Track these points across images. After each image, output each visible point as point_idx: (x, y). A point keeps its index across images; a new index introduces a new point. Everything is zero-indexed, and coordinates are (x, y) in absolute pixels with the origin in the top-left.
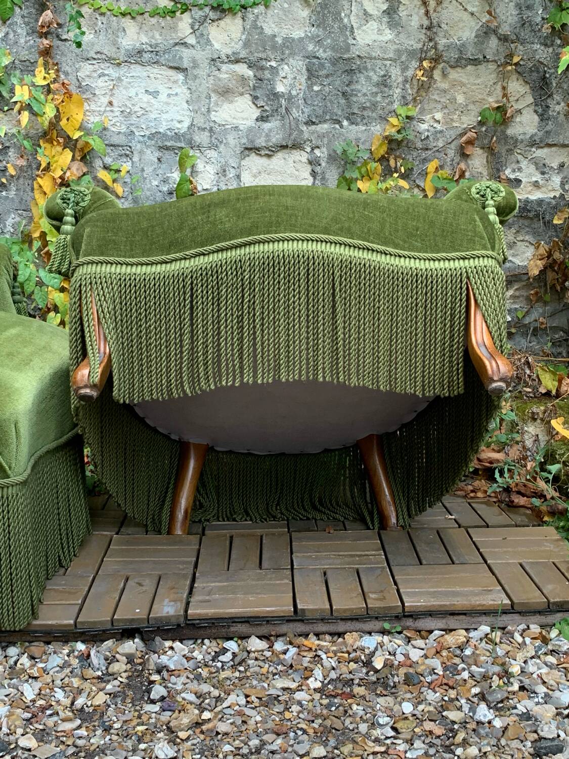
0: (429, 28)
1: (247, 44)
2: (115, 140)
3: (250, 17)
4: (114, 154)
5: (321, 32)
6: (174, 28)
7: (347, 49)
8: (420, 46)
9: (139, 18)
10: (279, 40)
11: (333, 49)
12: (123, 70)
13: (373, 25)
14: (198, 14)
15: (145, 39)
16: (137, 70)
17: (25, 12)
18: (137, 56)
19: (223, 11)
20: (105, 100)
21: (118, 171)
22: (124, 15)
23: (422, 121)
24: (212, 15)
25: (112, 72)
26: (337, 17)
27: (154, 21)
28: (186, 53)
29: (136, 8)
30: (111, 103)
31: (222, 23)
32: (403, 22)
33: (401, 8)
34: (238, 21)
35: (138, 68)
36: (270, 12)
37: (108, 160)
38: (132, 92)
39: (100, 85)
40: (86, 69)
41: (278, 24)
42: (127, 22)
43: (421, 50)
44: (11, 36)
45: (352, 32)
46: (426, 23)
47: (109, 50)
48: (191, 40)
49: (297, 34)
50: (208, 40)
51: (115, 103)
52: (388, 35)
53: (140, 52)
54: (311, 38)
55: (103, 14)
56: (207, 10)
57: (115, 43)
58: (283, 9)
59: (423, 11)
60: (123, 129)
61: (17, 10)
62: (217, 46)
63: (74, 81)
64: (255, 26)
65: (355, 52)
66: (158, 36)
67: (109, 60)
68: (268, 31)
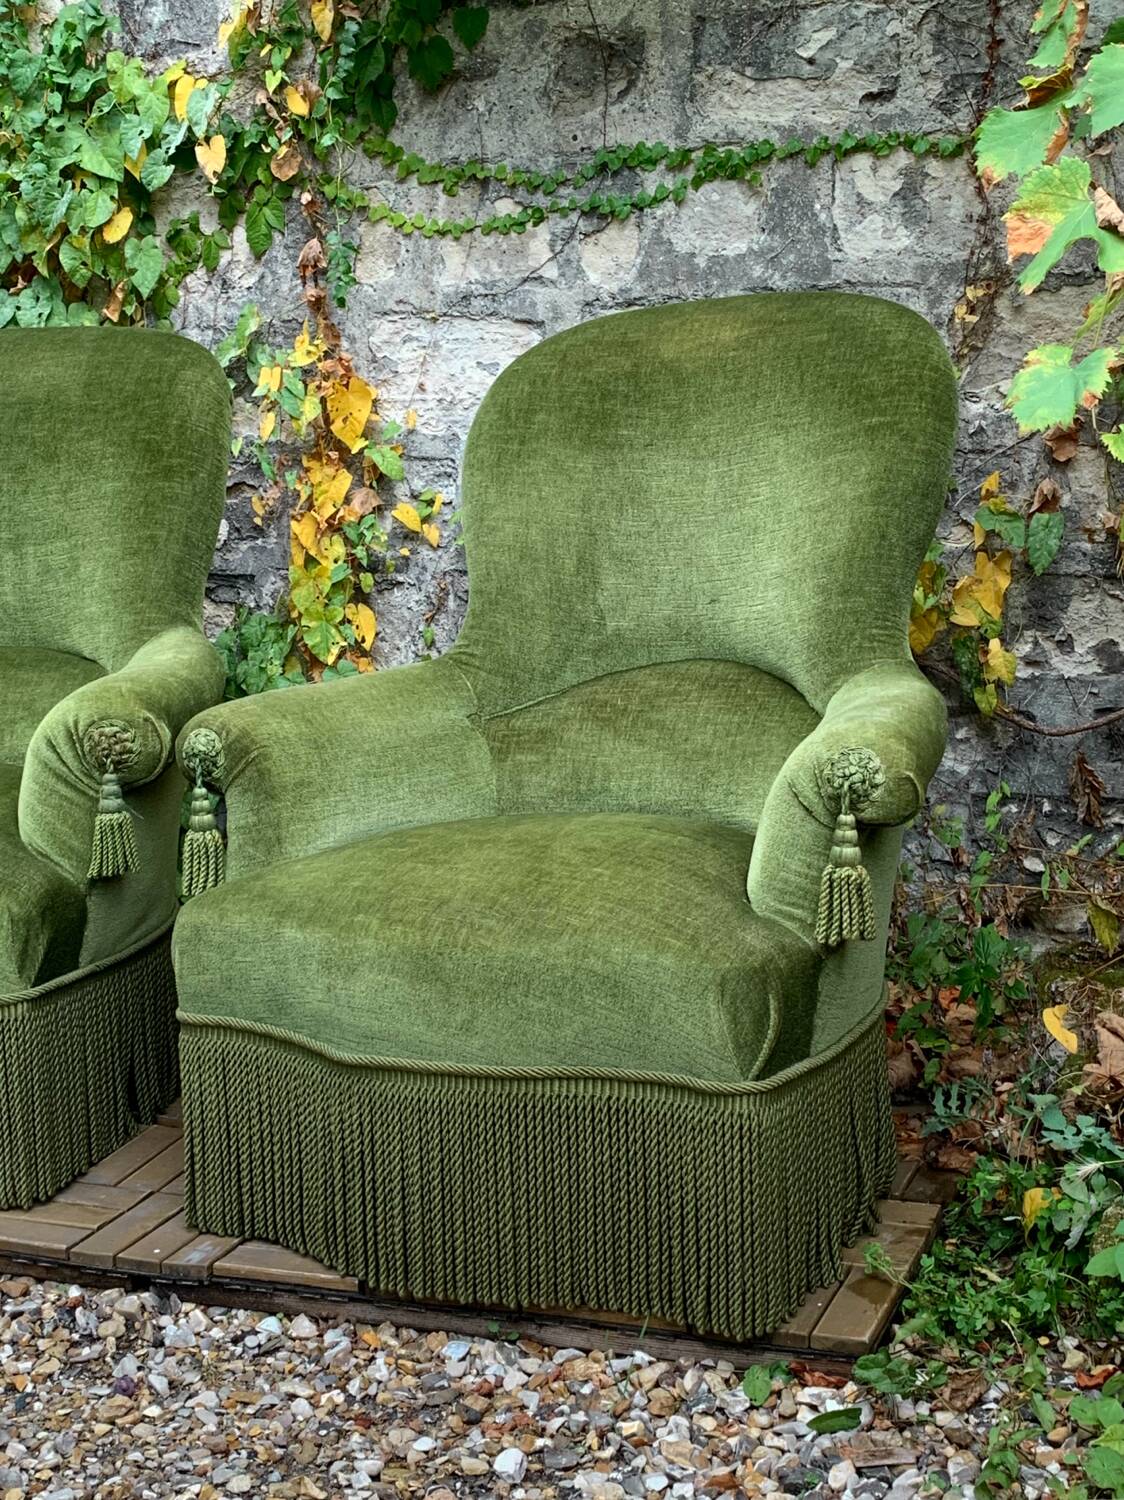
0: (983, 221)
1: (644, 273)
2: (429, 449)
3: (650, 223)
4: (429, 472)
5: (777, 242)
6: (521, 252)
7: (826, 270)
8: (965, 254)
9: (466, 238)
10: (701, 262)
11: (799, 271)
12: (441, 331)
13: (876, 221)
14: (558, 224)
15: (474, 274)
16: (464, 328)
17: (289, 239)
18: (462, 304)
19: (603, 217)
20: (412, 382)
21: (430, 503)
22: (442, 233)
23: (974, 398)
24: (583, 225)
25: (423, 332)
26: (807, 212)
27: (489, 241)
28: (541, 295)
29: (461, 221)
30: (421, 387)
31: (603, 237)
32: (934, 213)
33: (929, 185)
34: (630, 230)
35: (466, 324)
36: (685, 212)
37: (418, 484)
38: (455, 367)
39: (405, 356)
40: (384, 329)
41: (701, 232)
42: (447, 245)
43: (967, 263)
44: (268, 280)
45: (835, 239)
46: (978, 209)
47: (417, 297)
48: (551, 272)
49: (736, 247)
50: (580, 271)
51: (428, 386)
52: (903, 239)
53: (466, 297)
54: (758, 255)
55: (408, 236)
56: (574, 216)
57: (427, 284)
58: (710, 204)
59: (971, 188)
60: (441, 430)
61: (277, 237)
62: (594, 278)
63: (365, 352)
64: (658, 239)
65: (839, 274)
66: (495, 268)
67: (419, 313)
68: (682, 247)
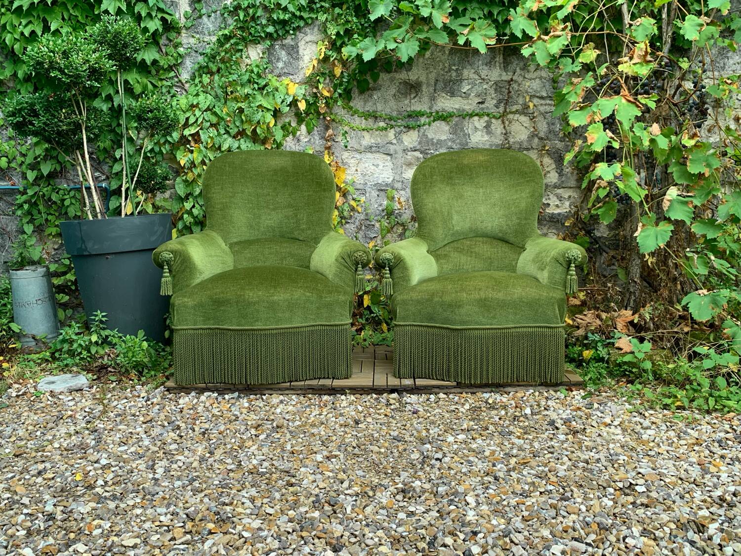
0: (505, 134)
1: (420, 143)
2: (358, 187)
3: (422, 130)
4: (358, 193)
5: (454, 137)
6: (386, 136)
7: (467, 144)
8: (501, 142)
9: (371, 132)
10: (435, 141)
11: (460, 144)
12: (363, 154)
13: (479, 133)
14: (398, 129)
15: (373, 141)
16: (369, 155)
17: (319, 129)
18: (369, 149)
19: (409, 128)
20: (354, 169)
21: (359, 201)
22: (363, 130)
24: (404, 130)
25: (358, 156)
26: (462, 130)
27: (377, 133)
28: (392, 147)
29: (369, 127)
30: (357, 170)
31: (409, 133)
32: (493, 132)
33: (492, 125)
34: (416, 132)
35: (370, 154)
36: (431, 128)
37: (355, 196)
38: (367, 165)
39: (352, 162)
40: (346, 155)
41: (435, 134)
42: (365, 133)
43: (502, 144)
44: (312, 140)
45: (469, 137)
46: (504, 132)
47: (356, 146)
48: (395, 141)
49: (444, 137)
50: (402, 141)
51: (359, 170)
52: (486, 138)
53: (371, 147)
54: (450, 140)
55: (354, 130)
56: (402, 128)
57: (359, 143)
58: (437, 127)
59: (502, 126)
60: (362, 182)
61: (315, 128)
62: (406, 144)
63: (341, 161)
64: (424, 135)
65: (470, 145)
66: (379, 139)
67: (356, 150)
68: (430, 137)
